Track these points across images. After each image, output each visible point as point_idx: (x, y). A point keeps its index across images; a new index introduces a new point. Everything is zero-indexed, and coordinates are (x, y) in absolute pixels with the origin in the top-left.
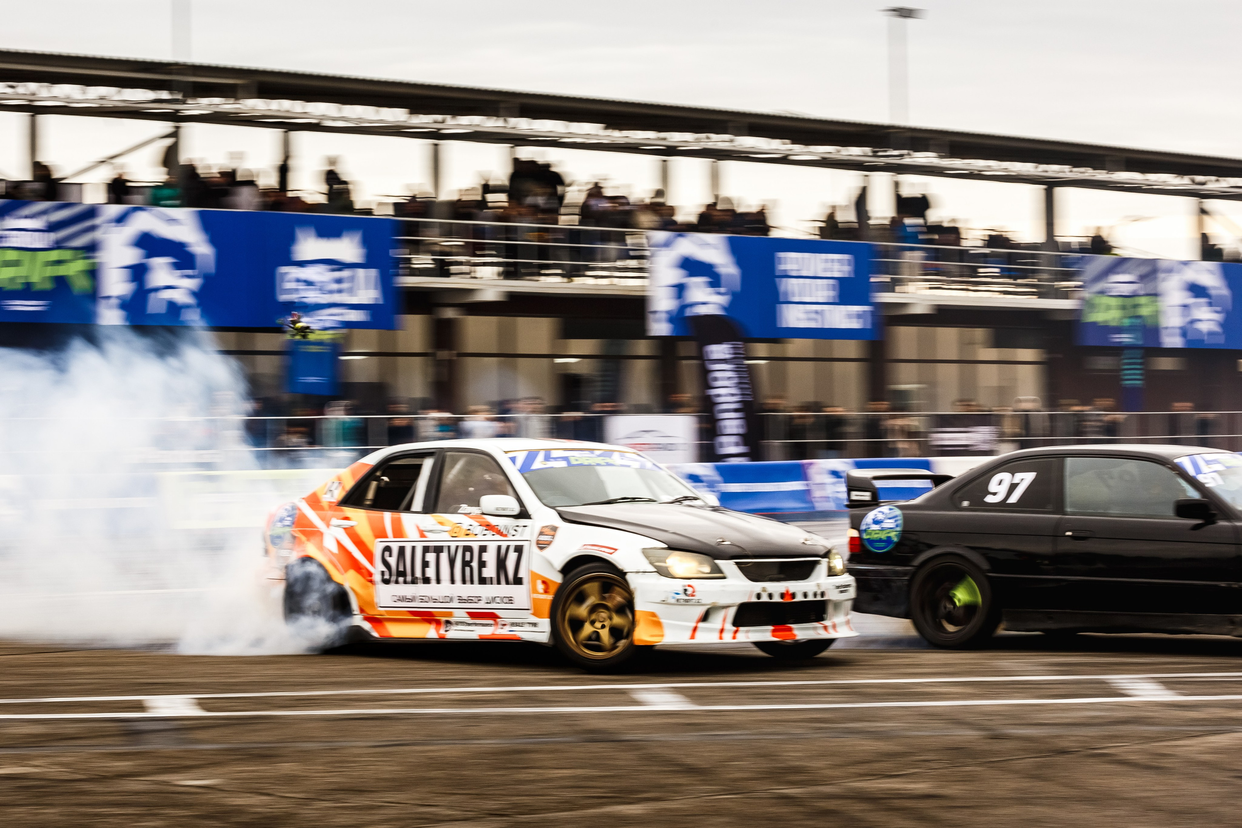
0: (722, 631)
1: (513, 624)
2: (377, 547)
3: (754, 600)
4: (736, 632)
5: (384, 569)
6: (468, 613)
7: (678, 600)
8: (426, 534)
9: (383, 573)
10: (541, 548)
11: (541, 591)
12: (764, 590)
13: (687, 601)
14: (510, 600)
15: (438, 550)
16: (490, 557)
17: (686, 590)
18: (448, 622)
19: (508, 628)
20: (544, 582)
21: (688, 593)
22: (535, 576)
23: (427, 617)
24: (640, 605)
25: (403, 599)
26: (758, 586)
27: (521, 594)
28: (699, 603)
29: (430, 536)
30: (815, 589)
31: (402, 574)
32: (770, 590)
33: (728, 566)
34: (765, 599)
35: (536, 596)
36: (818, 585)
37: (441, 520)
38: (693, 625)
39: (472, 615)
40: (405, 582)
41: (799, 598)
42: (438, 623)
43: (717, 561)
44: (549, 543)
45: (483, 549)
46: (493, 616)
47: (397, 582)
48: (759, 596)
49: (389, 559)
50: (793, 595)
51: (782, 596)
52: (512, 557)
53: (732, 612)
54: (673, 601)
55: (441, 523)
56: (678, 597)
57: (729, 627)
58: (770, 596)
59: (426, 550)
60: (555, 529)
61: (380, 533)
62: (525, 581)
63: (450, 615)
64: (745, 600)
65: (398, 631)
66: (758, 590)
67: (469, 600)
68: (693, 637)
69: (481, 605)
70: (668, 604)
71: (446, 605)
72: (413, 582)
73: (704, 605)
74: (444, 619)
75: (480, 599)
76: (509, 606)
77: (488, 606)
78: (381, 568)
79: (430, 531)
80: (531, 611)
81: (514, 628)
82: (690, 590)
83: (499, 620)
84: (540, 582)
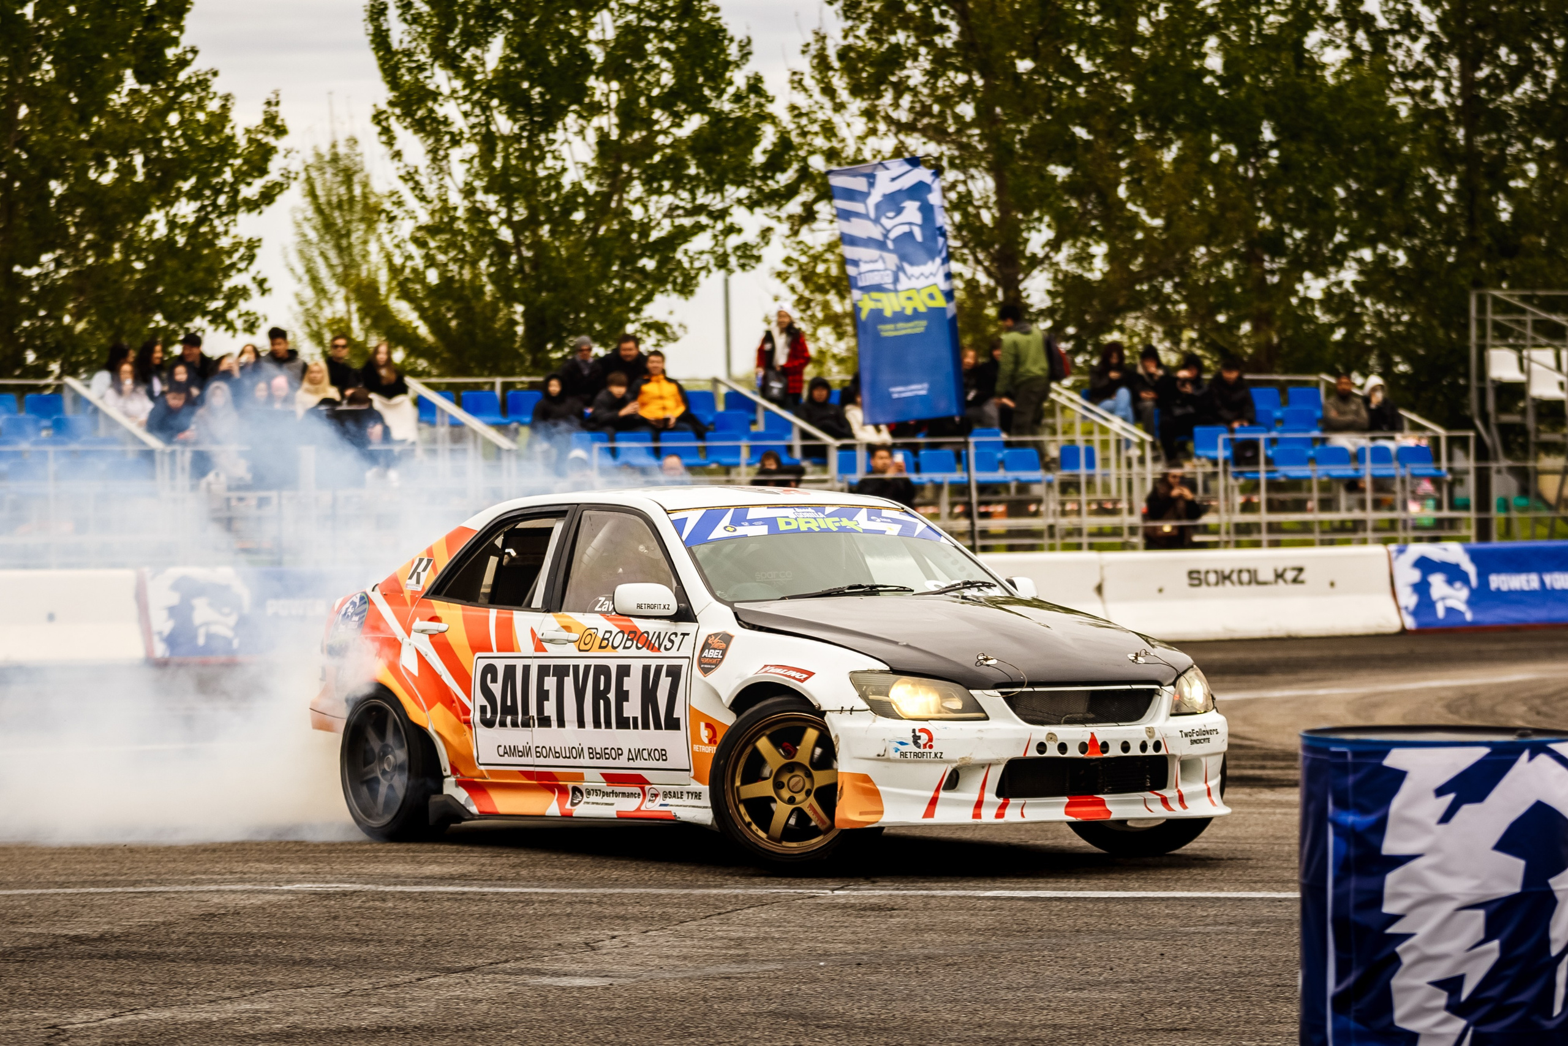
0: (979, 804)
2: (475, 666)
3: (1033, 753)
4: (1003, 806)
5: (485, 703)
6: (603, 775)
7: (903, 754)
8: (546, 645)
9: (483, 709)
10: (706, 671)
12: (1051, 736)
13: (916, 755)
14: (663, 755)
15: (561, 672)
16: (633, 684)
17: (916, 739)
18: (576, 790)
19: (660, 800)
20: (708, 726)
21: (921, 742)
22: (696, 715)
23: (546, 782)
24: (845, 765)
25: (512, 751)
26: (1040, 732)
27: (676, 745)
28: (939, 757)
29: (552, 649)
30: (1144, 737)
31: (512, 710)
32: (1060, 739)
33: (991, 699)
34: (1052, 751)
35: (696, 747)
36: (1150, 731)
37: (566, 622)
38: (931, 794)
39: (610, 779)
40: (515, 724)
41: (1115, 751)
42: (563, 791)
43: (974, 692)
44: (717, 662)
45: (624, 671)
46: (640, 781)
47: (503, 724)
48: (1042, 747)
49: (491, 686)
50: (1104, 747)
51: (1084, 747)
52: (665, 682)
53: (996, 774)
54: (895, 755)
55: (567, 628)
56: (903, 749)
57: (991, 798)
58: (1063, 747)
59: (543, 671)
60: (727, 639)
61: (480, 645)
62: (683, 725)
63: (580, 777)
64: (1019, 754)
65: (506, 804)
66: (1042, 738)
67: (604, 754)
68: (930, 813)
69: (623, 762)
70: (889, 760)
71: (571, 762)
72: (526, 724)
73: (948, 762)
74: (570, 785)
75: (619, 753)
76: (661, 764)
77: (632, 764)
78: (481, 700)
79: (551, 641)
80: (692, 773)
81: (668, 801)
82: (924, 737)
83: (647, 787)
84: (703, 725)
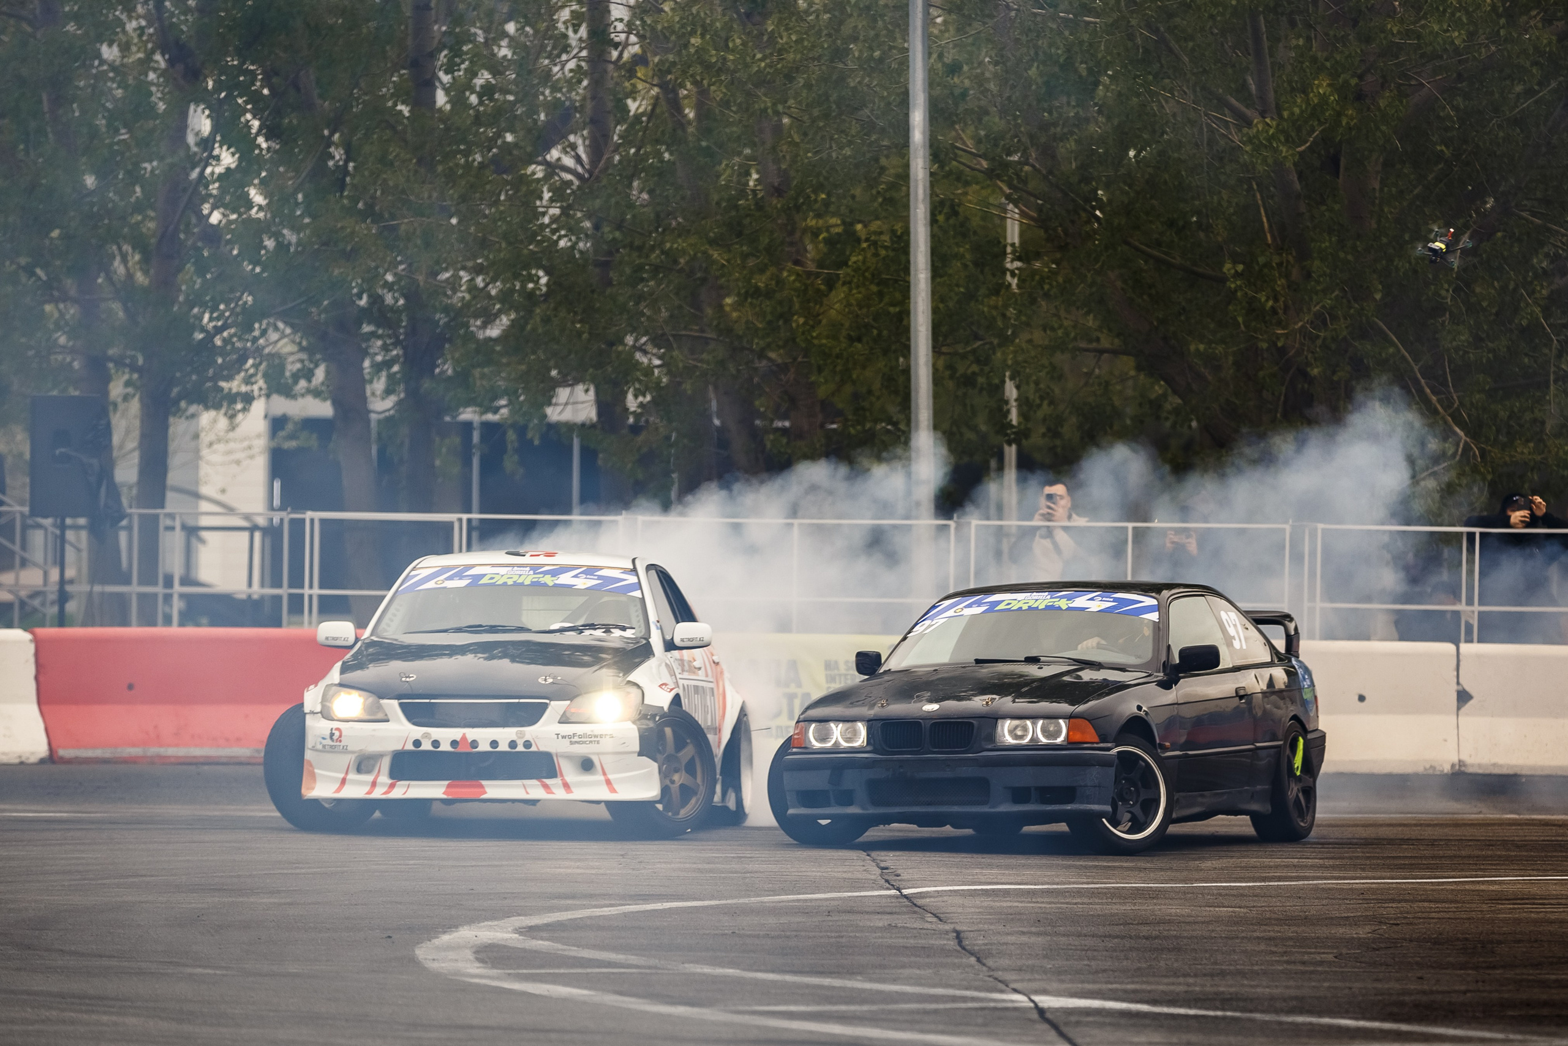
0: (375, 784)
3: (410, 747)
4: (392, 786)
7: (324, 746)
12: (426, 735)
13: (331, 746)
17: (332, 735)
21: (335, 737)
26: (418, 732)
28: (345, 750)
30: (514, 737)
32: (434, 737)
33: (392, 707)
34: (426, 746)
36: (520, 733)
38: (342, 776)
41: (484, 747)
43: (383, 701)
48: (417, 743)
50: (474, 744)
51: (454, 743)
53: (386, 763)
54: (320, 747)
56: (324, 742)
57: (384, 779)
58: (436, 744)
64: (399, 747)
66: (418, 736)
68: (338, 790)
70: (317, 750)
73: (353, 752)
82: (337, 733)
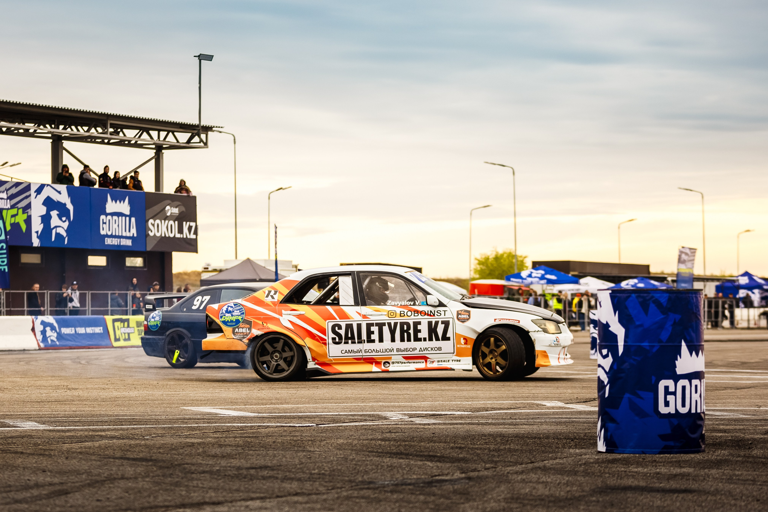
1: (439, 361)
2: (328, 325)
5: (334, 336)
6: (403, 357)
8: (368, 317)
9: (334, 339)
10: (462, 322)
11: (463, 344)
14: (440, 349)
15: (380, 326)
16: (423, 328)
17: (557, 339)
18: (387, 363)
20: (464, 339)
22: (458, 336)
23: (370, 360)
24: (538, 348)
25: (349, 352)
27: (447, 346)
28: (560, 346)
29: (372, 318)
35: (458, 346)
39: (407, 358)
40: (352, 343)
42: (379, 363)
44: (468, 319)
45: (416, 324)
46: (425, 358)
47: (346, 343)
49: (339, 331)
52: (441, 326)
54: (553, 345)
55: (377, 311)
56: (555, 343)
59: (369, 326)
61: (327, 317)
62: (452, 339)
63: (389, 358)
65: (345, 369)
67: (406, 350)
69: (417, 352)
70: (551, 346)
71: (386, 353)
72: (360, 342)
74: (384, 361)
75: (414, 349)
76: (438, 352)
77: (421, 352)
78: (332, 335)
79: (371, 315)
80: (455, 354)
81: (440, 363)
83: (428, 360)
84: (462, 339)
